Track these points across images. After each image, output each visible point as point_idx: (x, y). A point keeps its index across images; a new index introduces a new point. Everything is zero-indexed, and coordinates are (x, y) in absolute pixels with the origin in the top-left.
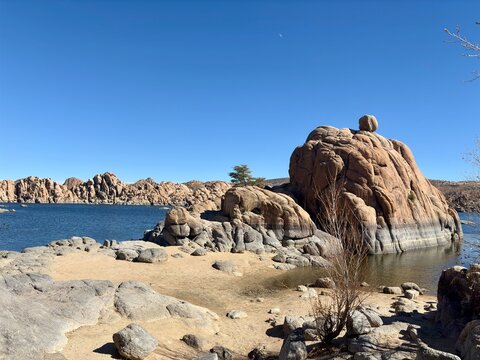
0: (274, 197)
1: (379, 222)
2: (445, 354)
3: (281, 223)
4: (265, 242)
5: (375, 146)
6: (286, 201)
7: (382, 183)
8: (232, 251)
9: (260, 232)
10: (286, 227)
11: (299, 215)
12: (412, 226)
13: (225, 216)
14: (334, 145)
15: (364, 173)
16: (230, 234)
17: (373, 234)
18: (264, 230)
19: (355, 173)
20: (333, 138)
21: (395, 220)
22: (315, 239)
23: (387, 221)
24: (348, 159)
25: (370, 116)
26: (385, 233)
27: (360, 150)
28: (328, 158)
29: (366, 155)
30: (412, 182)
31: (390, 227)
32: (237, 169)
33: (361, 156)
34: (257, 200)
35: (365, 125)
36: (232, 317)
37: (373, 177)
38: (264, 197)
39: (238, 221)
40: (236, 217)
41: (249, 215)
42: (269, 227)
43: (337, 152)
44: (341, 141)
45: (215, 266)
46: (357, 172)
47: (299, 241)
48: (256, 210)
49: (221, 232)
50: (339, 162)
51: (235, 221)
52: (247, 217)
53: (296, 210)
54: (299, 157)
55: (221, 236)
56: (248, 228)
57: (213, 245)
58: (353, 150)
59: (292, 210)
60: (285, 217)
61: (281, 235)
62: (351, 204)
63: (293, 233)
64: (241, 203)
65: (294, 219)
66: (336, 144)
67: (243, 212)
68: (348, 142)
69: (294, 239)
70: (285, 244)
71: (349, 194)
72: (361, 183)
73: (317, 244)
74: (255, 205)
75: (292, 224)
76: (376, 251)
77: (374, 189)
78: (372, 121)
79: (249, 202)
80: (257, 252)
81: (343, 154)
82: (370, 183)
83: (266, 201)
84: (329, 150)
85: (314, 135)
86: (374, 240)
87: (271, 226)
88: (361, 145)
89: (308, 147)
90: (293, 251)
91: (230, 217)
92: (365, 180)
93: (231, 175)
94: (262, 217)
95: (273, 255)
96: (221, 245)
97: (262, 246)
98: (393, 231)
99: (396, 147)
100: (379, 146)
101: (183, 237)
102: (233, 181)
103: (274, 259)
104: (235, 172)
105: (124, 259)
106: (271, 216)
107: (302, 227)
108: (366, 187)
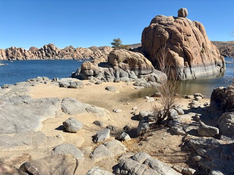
0: (134, 55)
1: (185, 65)
2: (212, 127)
3: (137, 67)
4: (129, 77)
5: (185, 25)
6: (140, 56)
7: (188, 45)
8: (114, 81)
9: (127, 72)
10: (140, 69)
11: (146, 63)
12: (201, 66)
13: (110, 65)
14: (165, 26)
15: (179, 40)
16: (113, 73)
17: (182, 71)
18: (129, 71)
19: (174, 40)
20: (164, 22)
21: (193, 63)
22: (153, 74)
23: (189, 64)
24: (171, 33)
25: (184, 9)
26: (188, 70)
27: (177, 28)
29: (180, 31)
30: (203, 44)
31: (190, 67)
32: (115, 40)
33: (178, 31)
34: (125, 57)
35: (181, 14)
36: (115, 112)
37: (184, 42)
38: (129, 55)
39: (116, 67)
40: (115, 65)
41: (122, 64)
42: (131, 70)
43: (166, 29)
44: (168, 24)
45: (107, 89)
46: (175, 40)
47: (146, 75)
48: (125, 62)
49: (108, 73)
50: (167, 35)
51: (115, 67)
52: (121, 65)
53: (145, 60)
54: (146, 33)
55: (108, 75)
56: (121, 70)
57: (105, 79)
58: (174, 28)
59: (143, 61)
60: (139, 64)
61: (137, 73)
62: (172, 56)
64: (117, 59)
65: (144, 65)
67: (118, 63)
68: (172, 24)
69: (143, 75)
70: (139, 77)
71: (171, 51)
72: (177, 45)
73: (154, 77)
74: (125, 59)
75: (143, 68)
76: (183, 78)
77: (184, 48)
78: (185, 11)
79: (121, 58)
80: (126, 81)
81: (169, 30)
82: (182, 45)
83: (130, 56)
84: (162, 29)
85: (154, 21)
86: (182, 73)
87: (132, 69)
88: (178, 25)
89: (151, 27)
90: (143, 80)
91: (112, 65)
92: (179, 44)
93: (112, 44)
94: (128, 65)
95: (134, 83)
96: (109, 79)
97: (128, 79)
98: (192, 69)
99: (197, 25)
100: (188, 25)
102: (113, 47)
103: (134, 85)
104: (114, 42)
105: (63, 87)
106: (132, 64)
107: (147, 69)
108: (180, 47)
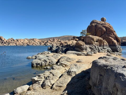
1: (118, 44)
3: (102, 45)
8: (99, 52)
15: (112, 32)
20: (99, 23)
27: (109, 26)
28: (101, 28)
29: (111, 27)
31: (120, 45)
32: (83, 31)
34: (96, 39)
37: (114, 33)
40: (93, 43)
41: (96, 43)
42: (99, 46)
43: (103, 26)
44: (103, 24)
46: (110, 32)
47: (105, 49)
50: (104, 29)
58: (107, 26)
59: (104, 41)
60: (103, 43)
62: (111, 40)
63: (105, 47)
65: (105, 43)
66: (102, 24)
68: (105, 24)
71: (110, 37)
72: (111, 34)
73: (110, 50)
75: (105, 45)
76: (119, 51)
77: (115, 36)
78: (105, 19)
81: (105, 27)
84: (101, 26)
89: (93, 25)
92: (112, 34)
101: (83, 49)
106: (100, 43)
108: (113, 35)
